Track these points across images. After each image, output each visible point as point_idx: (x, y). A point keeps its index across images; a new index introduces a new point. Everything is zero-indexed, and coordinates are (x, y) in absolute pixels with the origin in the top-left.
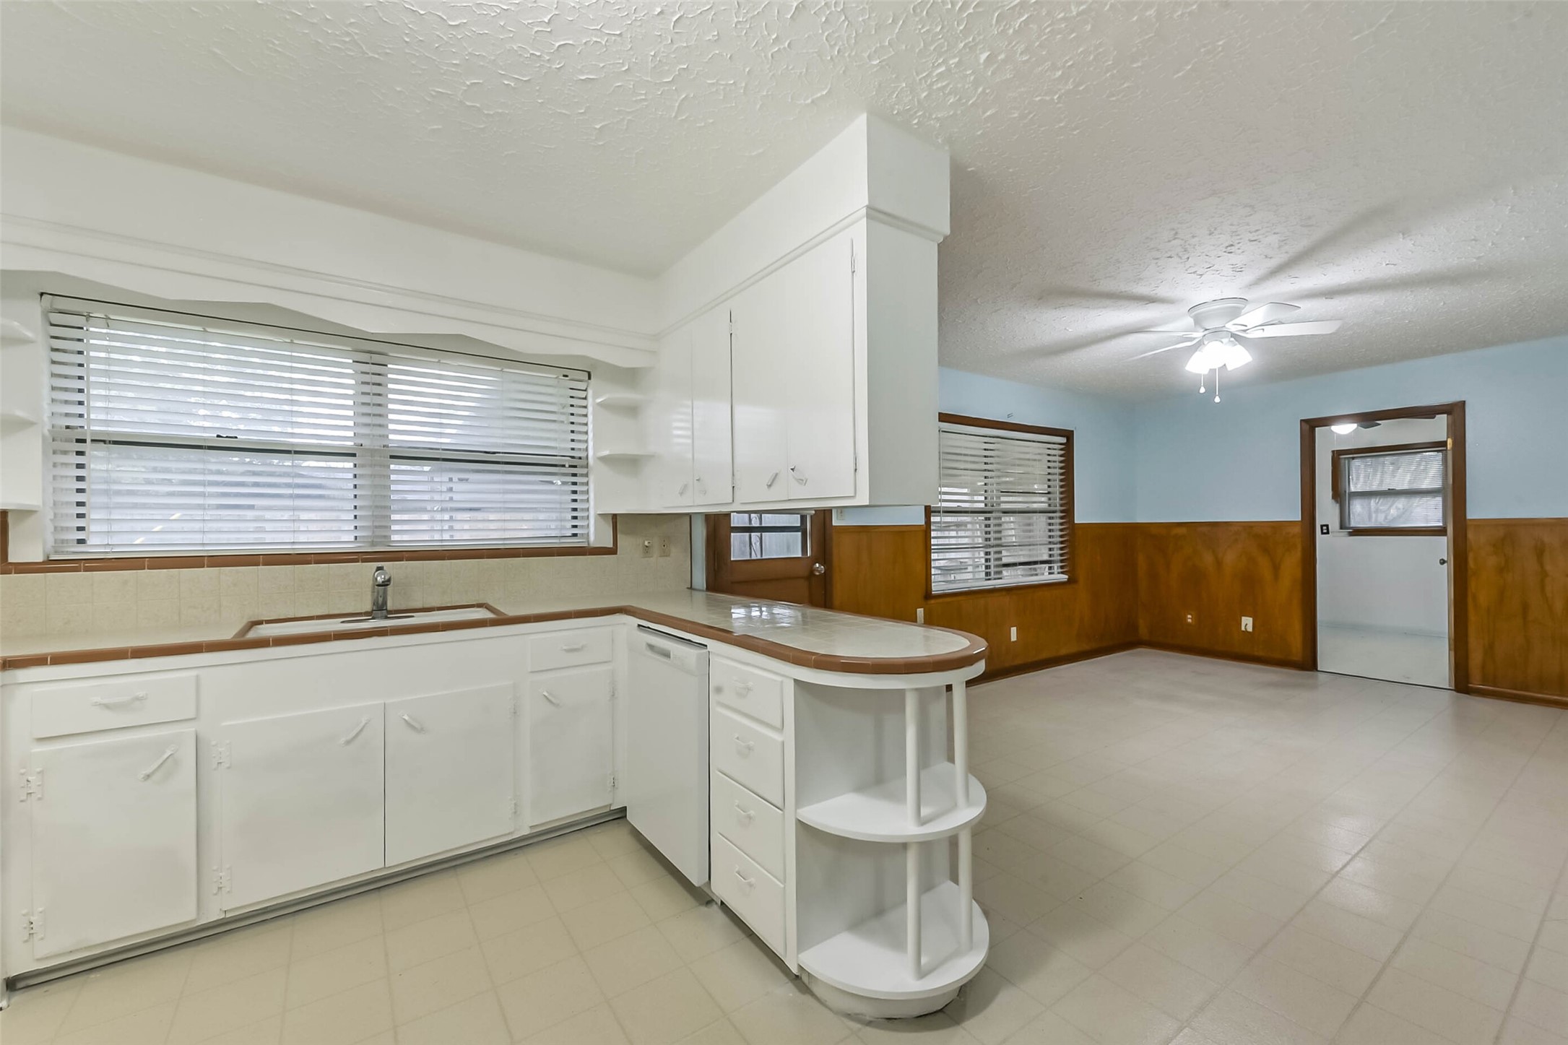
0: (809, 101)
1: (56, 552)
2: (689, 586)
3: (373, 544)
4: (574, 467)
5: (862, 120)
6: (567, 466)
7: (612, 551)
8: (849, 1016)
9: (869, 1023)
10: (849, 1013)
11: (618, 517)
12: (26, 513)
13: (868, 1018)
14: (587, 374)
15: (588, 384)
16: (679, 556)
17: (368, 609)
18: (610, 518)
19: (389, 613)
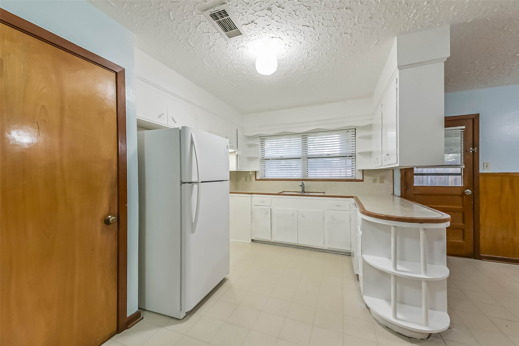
0: (374, 45)
1: (262, 178)
2: (392, 194)
3: (303, 177)
4: (352, 156)
5: (396, 38)
6: (348, 156)
7: (362, 181)
8: (375, 319)
9: (380, 324)
10: (376, 318)
11: (364, 171)
12: (258, 171)
13: (380, 323)
14: (354, 129)
15: (355, 132)
16: (388, 183)
17: (301, 191)
18: (362, 171)
19: (305, 192)
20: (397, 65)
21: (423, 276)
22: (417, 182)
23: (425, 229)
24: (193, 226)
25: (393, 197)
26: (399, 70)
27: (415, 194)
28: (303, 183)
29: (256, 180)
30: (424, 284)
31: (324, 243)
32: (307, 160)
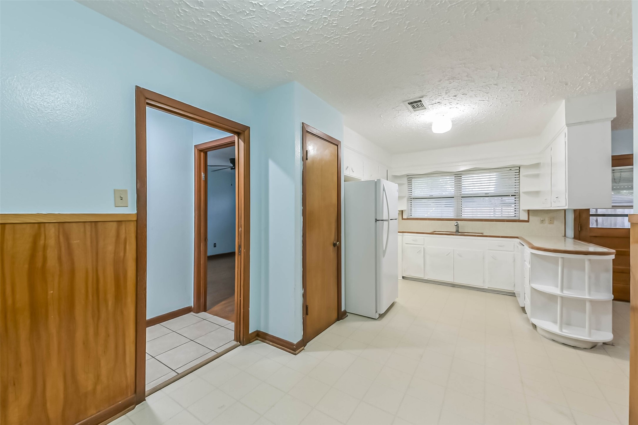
1: (409, 217)
2: (564, 235)
3: (457, 217)
4: (515, 196)
5: (564, 101)
6: (510, 196)
7: (528, 221)
11: (530, 211)
12: (405, 210)
14: (519, 168)
15: (519, 170)
16: (558, 225)
17: (455, 231)
18: (527, 211)
19: (459, 233)
20: (565, 123)
21: (587, 297)
22: (593, 224)
23: (590, 260)
24: (384, 252)
25: (565, 238)
26: (567, 127)
27: (591, 236)
28: (457, 223)
29: (403, 219)
30: (588, 305)
31: (484, 282)
32: (461, 199)
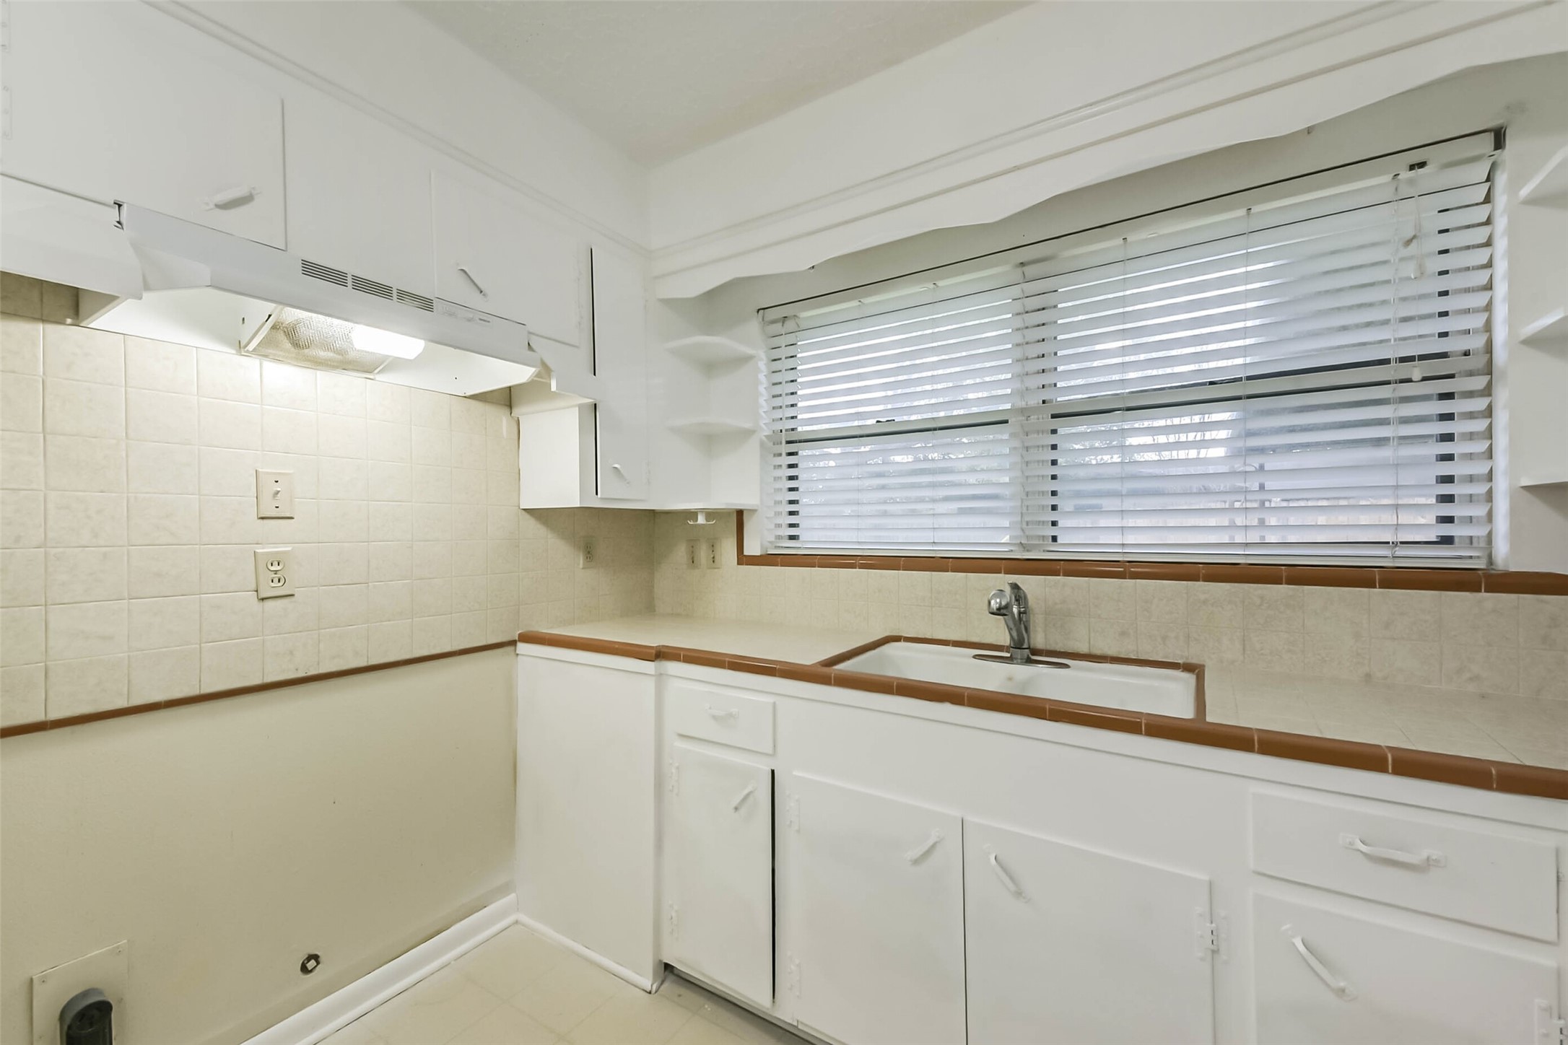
3: (1022, 547)
12: (753, 511)
14: (1491, 136)
28: (1015, 587)
29: (743, 559)
32: (1054, 432)
